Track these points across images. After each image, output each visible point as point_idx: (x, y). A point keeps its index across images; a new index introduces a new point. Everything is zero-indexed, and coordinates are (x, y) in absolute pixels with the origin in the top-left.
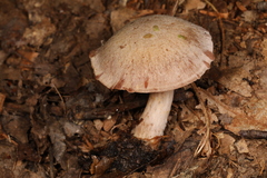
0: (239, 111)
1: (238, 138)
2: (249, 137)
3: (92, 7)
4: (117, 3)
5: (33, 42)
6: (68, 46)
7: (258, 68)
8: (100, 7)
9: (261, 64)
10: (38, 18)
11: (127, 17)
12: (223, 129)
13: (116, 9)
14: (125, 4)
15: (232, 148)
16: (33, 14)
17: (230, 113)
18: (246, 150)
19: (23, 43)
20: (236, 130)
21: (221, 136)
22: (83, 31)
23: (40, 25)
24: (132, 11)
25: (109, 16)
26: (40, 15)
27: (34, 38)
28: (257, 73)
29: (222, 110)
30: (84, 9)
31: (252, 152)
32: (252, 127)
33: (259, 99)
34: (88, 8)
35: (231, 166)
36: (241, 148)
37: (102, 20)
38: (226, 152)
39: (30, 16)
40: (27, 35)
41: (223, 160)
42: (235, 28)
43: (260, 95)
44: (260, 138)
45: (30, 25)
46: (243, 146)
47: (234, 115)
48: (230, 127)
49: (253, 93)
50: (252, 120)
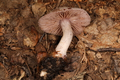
0: (94, 41)
1: (96, 52)
2: (101, 51)
3: (23, 4)
4: (34, 1)
6: (17, 22)
7: (99, 21)
8: (27, 4)
9: (100, 19)
11: (39, 7)
12: (89, 49)
13: (34, 4)
14: (37, 1)
15: (95, 57)
17: (91, 42)
18: (101, 57)
20: (95, 49)
21: (89, 52)
22: (21, 15)
23: (2, 16)
24: (41, 4)
25: (31, 7)
26: (1, 11)
27: (1, 22)
28: (99, 23)
29: (88, 42)
30: (19, 5)
31: (103, 57)
32: (101, 47)
33: (102, 34)
34: (21, 4)
35: (96, 64)
36: (99, 56)
37: (29, 9)
38: (92, 59)
41: (92, 63)
42: (85, 5)
43: (102, 32)
44: (106, 51)
46: (99, 55)
47: (93, 43)
48: (92, 48)
49: (99, 32)
50: (101, 44)
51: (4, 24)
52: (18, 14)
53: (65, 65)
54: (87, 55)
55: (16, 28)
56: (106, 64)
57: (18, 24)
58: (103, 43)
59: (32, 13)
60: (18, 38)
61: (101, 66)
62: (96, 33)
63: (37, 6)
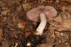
0: (59, 26)
1: (60, 32)
2: (63, 32)
3: (17, 4)
4: (24, 2)
5: (4, 15)
7: (62, 14)
8: (20, 4)
9: (63, 13)
10: (4, 8)
11: (27, 5)
12: (56, 30)
13: (24, 4)
14: (26, 2)
15: (59, 35)
16: (3, 7)
17: (57, 26)
18: (63, 35)
19: (2, 15)
20: (60, 30)
21: (56, 32)
22: (16, 10)
23: (5, 10)
24: (28, 4)
25: (22, 6)
26: (5, 7)
27: (4, 14)
28: (62, 15)
29: (55, 26)
30: (15, 4)
31: (65, 35)
32: (63, 29)
33: (64, 22)
34: (16, 4)
35: (60, 39)
37: (21, 7)
38: (58, 36)
39: (2, 8)
40: (2, 13)
41: (58, 38)
42: (54, 5)
43: (64, 21)
44: (66, 32)
45: (3, 10)
46: (62, 34)
48: (58, 30)
49: (62, 21)
50: (63, 27)
51: (6, 15)
52: (14, 9)
53: (42, 39)
54: (55, 34)
55: (13, 17)
56: (66, 39)
57: (14, 15)
58: (64, 27)
59: (22, 9)
60: (14, 23)
61: (63, 40)
62: (60, 21)
63: (26, 5)
